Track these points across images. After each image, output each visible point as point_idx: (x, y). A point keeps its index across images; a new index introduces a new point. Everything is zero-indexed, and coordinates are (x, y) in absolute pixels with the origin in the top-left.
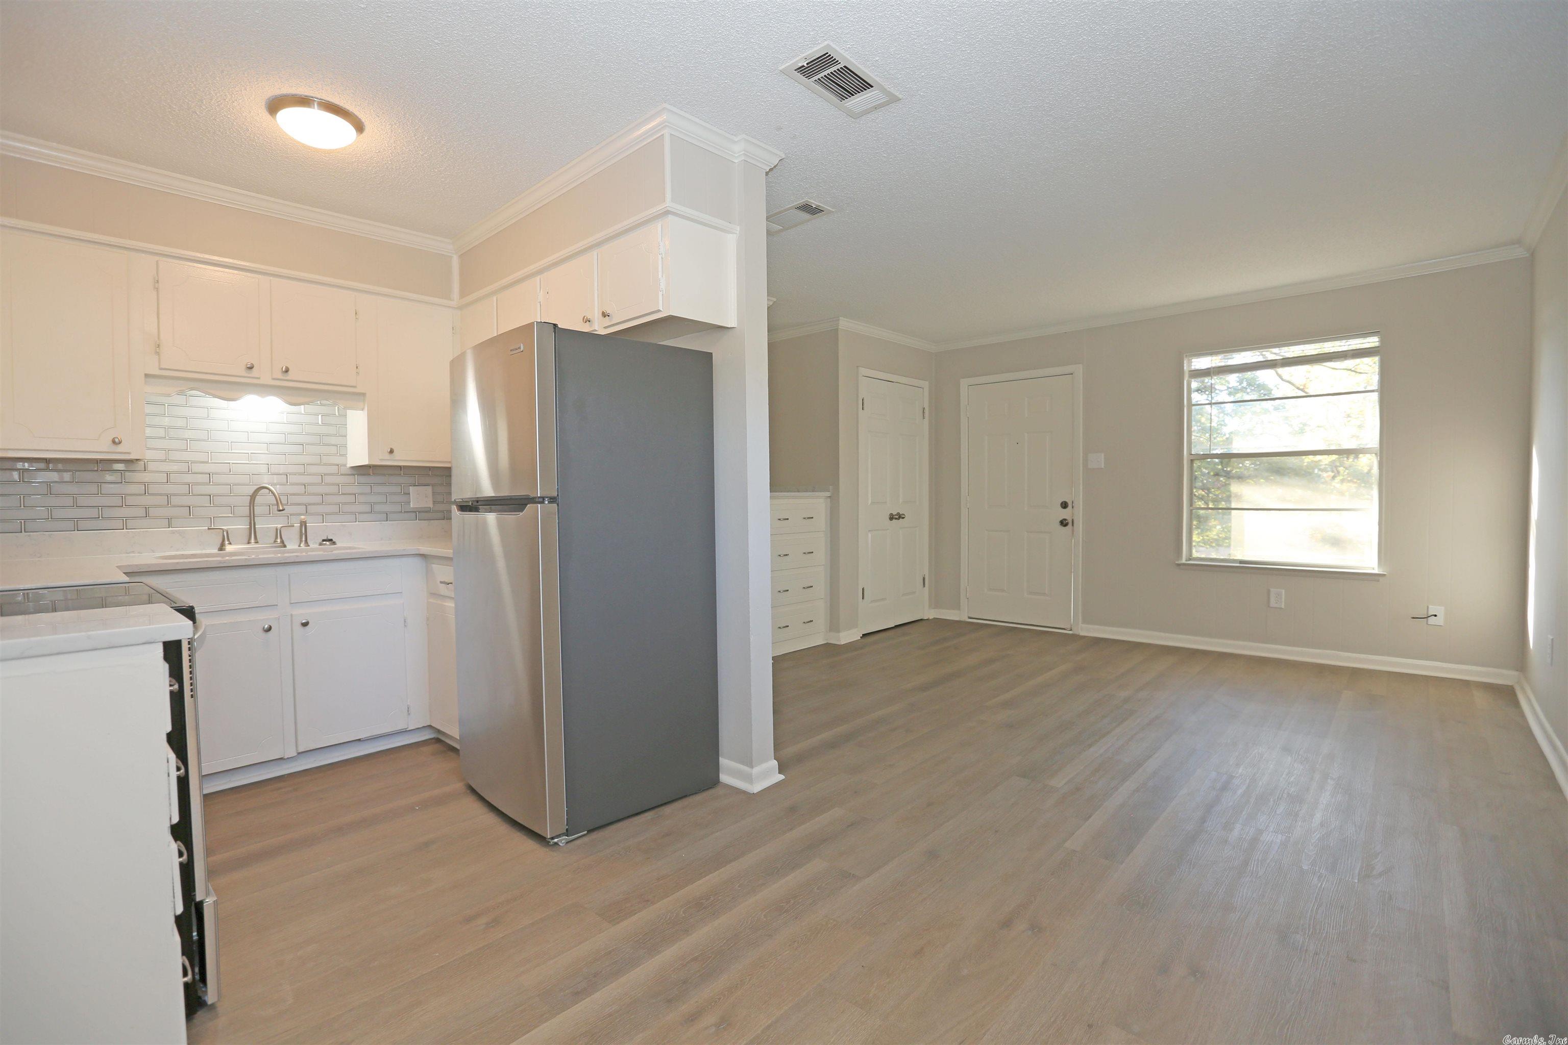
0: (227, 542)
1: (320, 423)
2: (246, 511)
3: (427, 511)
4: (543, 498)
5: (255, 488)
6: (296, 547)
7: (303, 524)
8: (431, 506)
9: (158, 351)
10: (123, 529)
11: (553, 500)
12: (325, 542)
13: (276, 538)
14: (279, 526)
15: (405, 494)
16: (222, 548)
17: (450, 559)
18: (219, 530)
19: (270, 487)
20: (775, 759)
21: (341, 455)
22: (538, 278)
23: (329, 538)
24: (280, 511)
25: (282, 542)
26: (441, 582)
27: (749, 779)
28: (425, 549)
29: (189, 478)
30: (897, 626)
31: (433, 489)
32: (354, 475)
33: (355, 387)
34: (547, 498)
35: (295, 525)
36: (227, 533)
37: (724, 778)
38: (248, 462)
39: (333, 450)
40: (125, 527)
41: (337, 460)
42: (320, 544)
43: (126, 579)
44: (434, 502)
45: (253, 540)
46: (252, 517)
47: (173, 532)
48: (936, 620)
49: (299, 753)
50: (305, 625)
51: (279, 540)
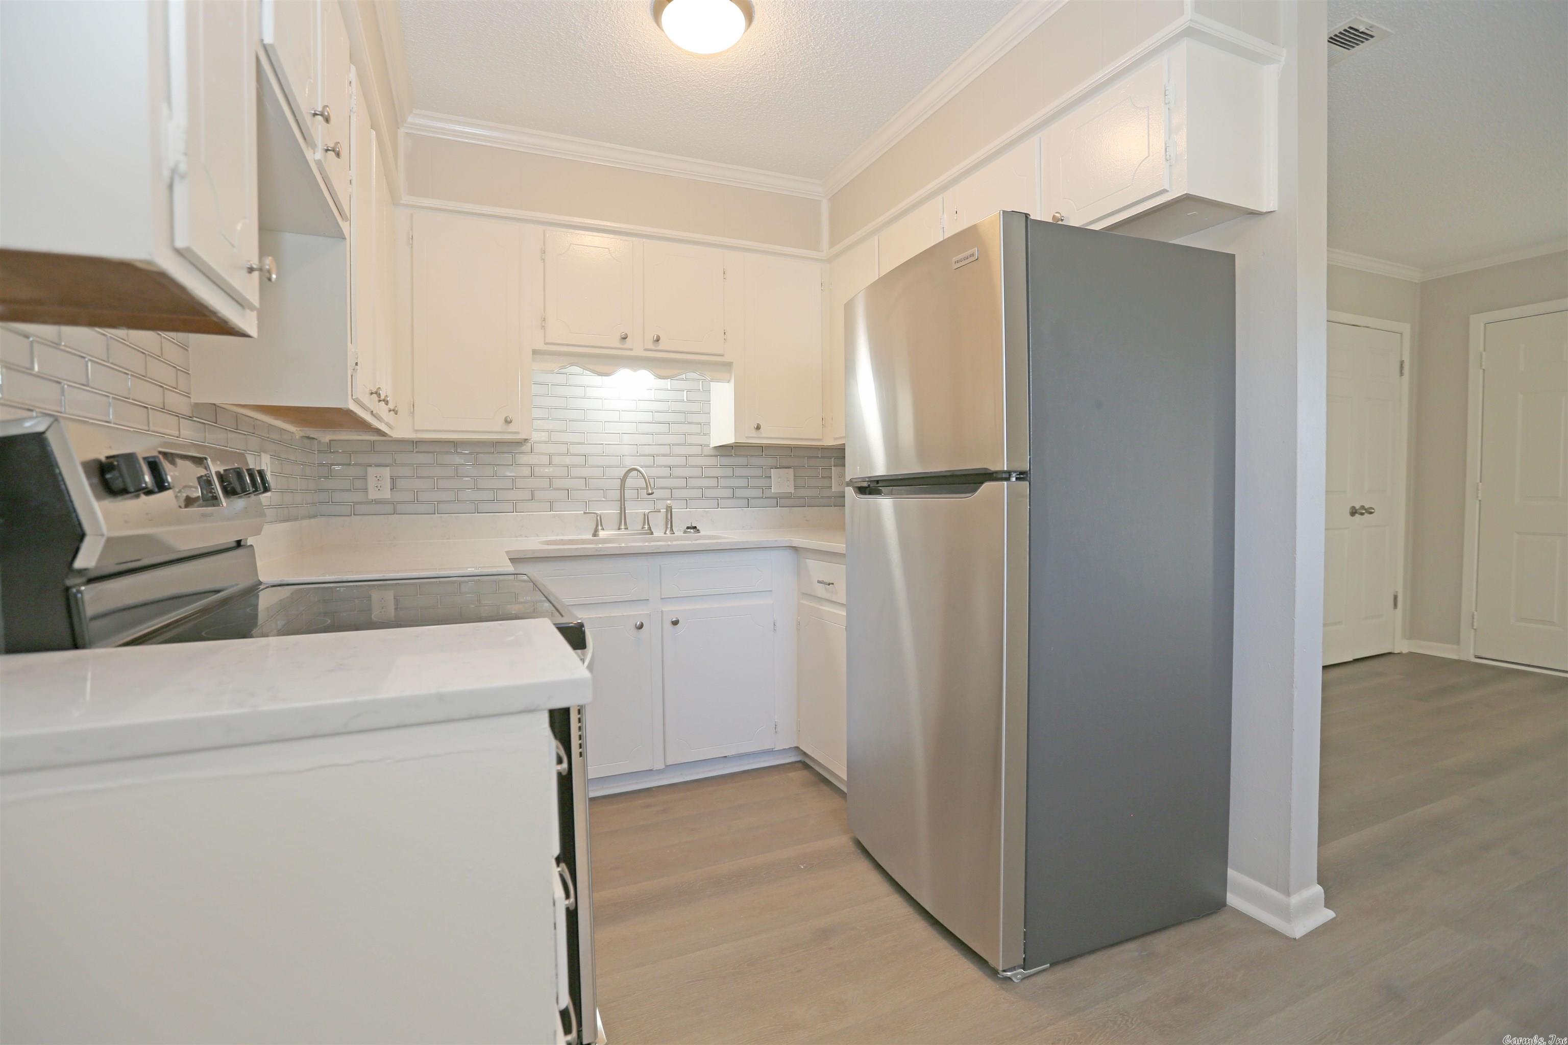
0: (600, 528)
1: (685, 400)
2: (616, 494)
3: (789, 496)
4: (1009, 473)
5: (626, 471)
6: (662, 534)
7: (669, 509)
8: (793, 492)
9: (543, 324)
10: (513, 512)
11: (1022, 476)
12: (689, 530)
13: (644, 524)
14: (647, 511)
15: (766, 477)
16: (595, 534)
17: (842, 555)
18: (593, 514)
19: (641, 469)
20: (1318, 884)
21: (705, 435)
22: (940, 197)
23: (693, 525)
24: (649, 494)
25: (650, 528)
26: (819, 582)
27: (1286, 913)
28: (799, 541)
29: (568, 460)
30: (1356, 661)
31: (794, 473)
32: (716, 456)
33: (722, 355)
34: (1015, 472)
35: (661, 510)
36: (600, 518)
37: (1232, 899)
38: (619, 443)
39: (696, 429)
40: (514, 510)
41: (701, 440)
42: (685, 532)
43: (510, 568)
44: (796, 487)
45: (623, 527)
46: (622, 500)
47: (554, 516)
48: (1411, 654)
49: (667, 766)
50: (675, 623)
51: (646, 526)
